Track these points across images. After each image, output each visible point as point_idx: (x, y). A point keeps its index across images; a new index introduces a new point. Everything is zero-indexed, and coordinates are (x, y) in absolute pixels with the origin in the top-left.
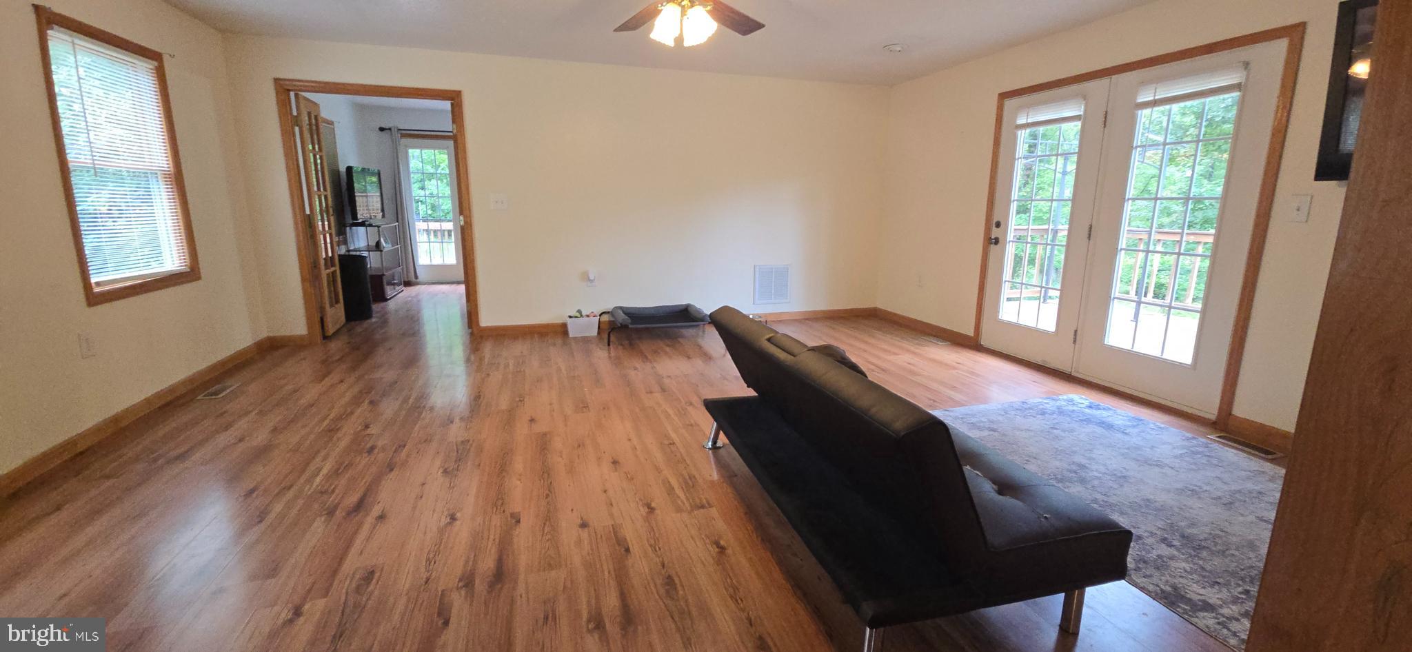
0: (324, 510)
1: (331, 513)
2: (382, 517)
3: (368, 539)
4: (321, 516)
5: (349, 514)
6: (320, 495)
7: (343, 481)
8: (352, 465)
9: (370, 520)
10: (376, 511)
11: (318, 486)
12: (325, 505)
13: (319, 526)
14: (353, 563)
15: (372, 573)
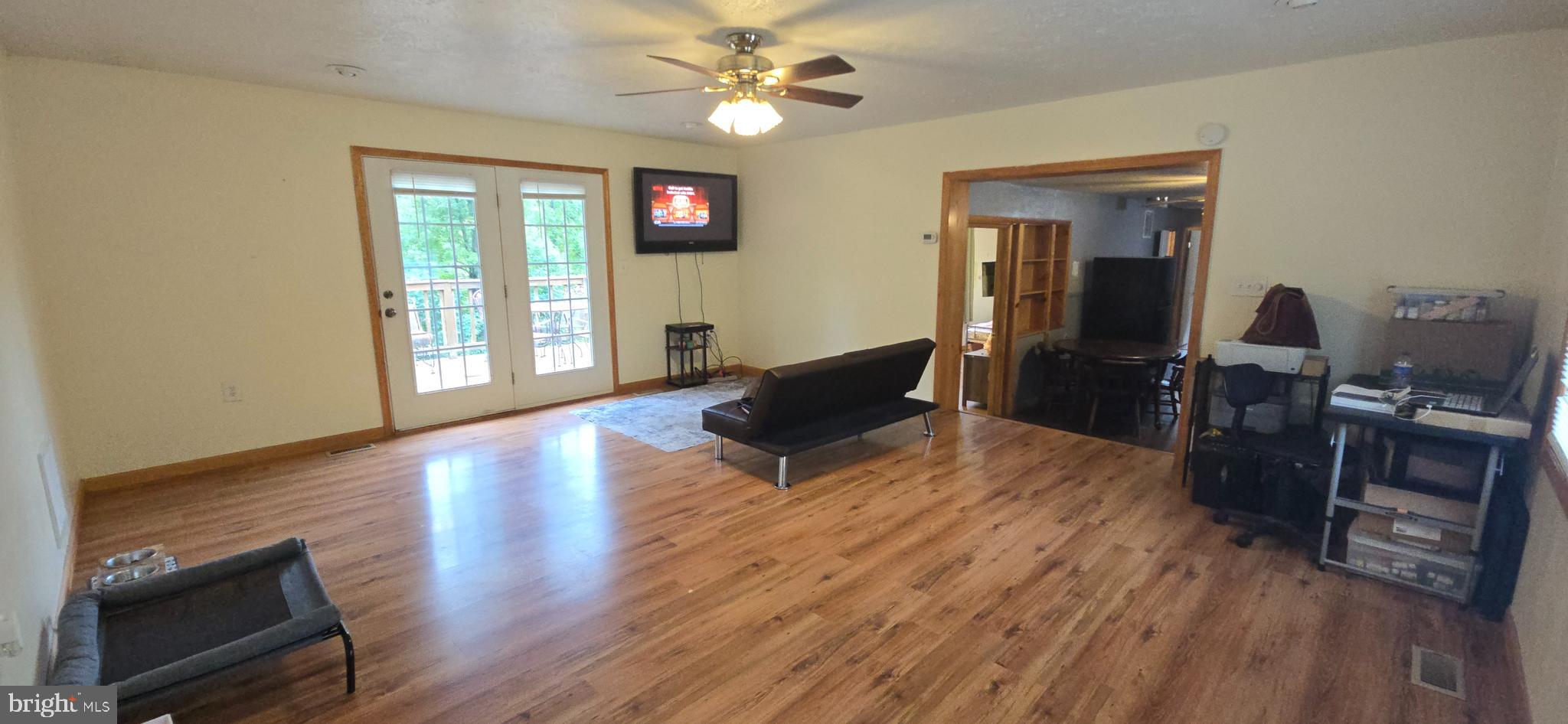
0: (1079, 576)
1: (1075, 571)
2: (1040, 549)
3: (1055, 539)
4: (1083, 572)
5: (1062, 563)
6: (1082, 594)
7: (1058, 599)
8: (1042, 617)
9: (1049, 551)
10: (1042, 555)
11: (1082, 605)
12: (1078, 581)
13: (1086, 567)
14: (1069, 531)
15: (1060, 522)
